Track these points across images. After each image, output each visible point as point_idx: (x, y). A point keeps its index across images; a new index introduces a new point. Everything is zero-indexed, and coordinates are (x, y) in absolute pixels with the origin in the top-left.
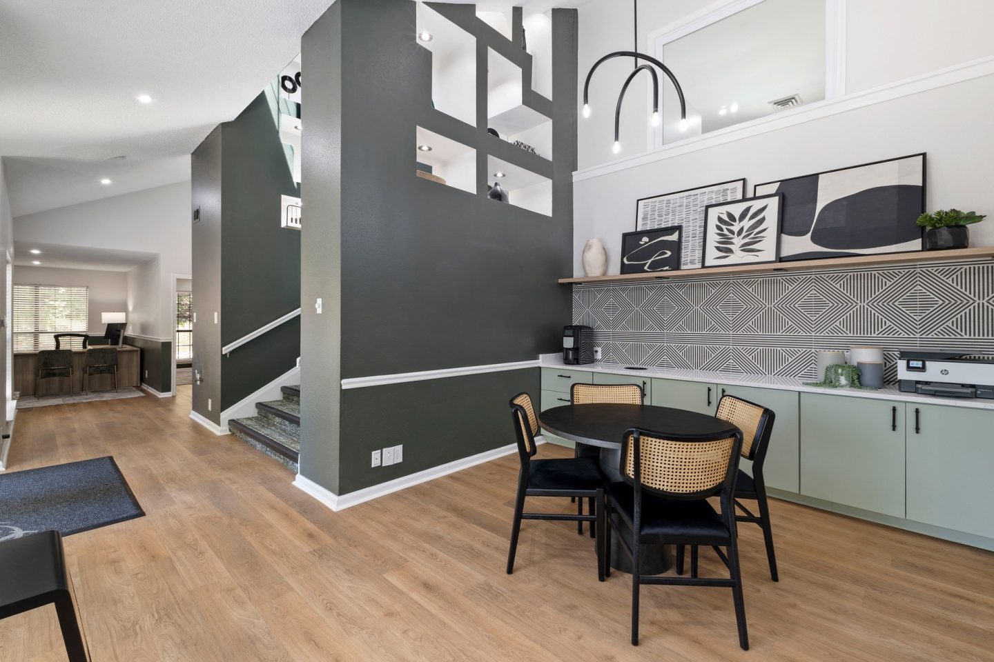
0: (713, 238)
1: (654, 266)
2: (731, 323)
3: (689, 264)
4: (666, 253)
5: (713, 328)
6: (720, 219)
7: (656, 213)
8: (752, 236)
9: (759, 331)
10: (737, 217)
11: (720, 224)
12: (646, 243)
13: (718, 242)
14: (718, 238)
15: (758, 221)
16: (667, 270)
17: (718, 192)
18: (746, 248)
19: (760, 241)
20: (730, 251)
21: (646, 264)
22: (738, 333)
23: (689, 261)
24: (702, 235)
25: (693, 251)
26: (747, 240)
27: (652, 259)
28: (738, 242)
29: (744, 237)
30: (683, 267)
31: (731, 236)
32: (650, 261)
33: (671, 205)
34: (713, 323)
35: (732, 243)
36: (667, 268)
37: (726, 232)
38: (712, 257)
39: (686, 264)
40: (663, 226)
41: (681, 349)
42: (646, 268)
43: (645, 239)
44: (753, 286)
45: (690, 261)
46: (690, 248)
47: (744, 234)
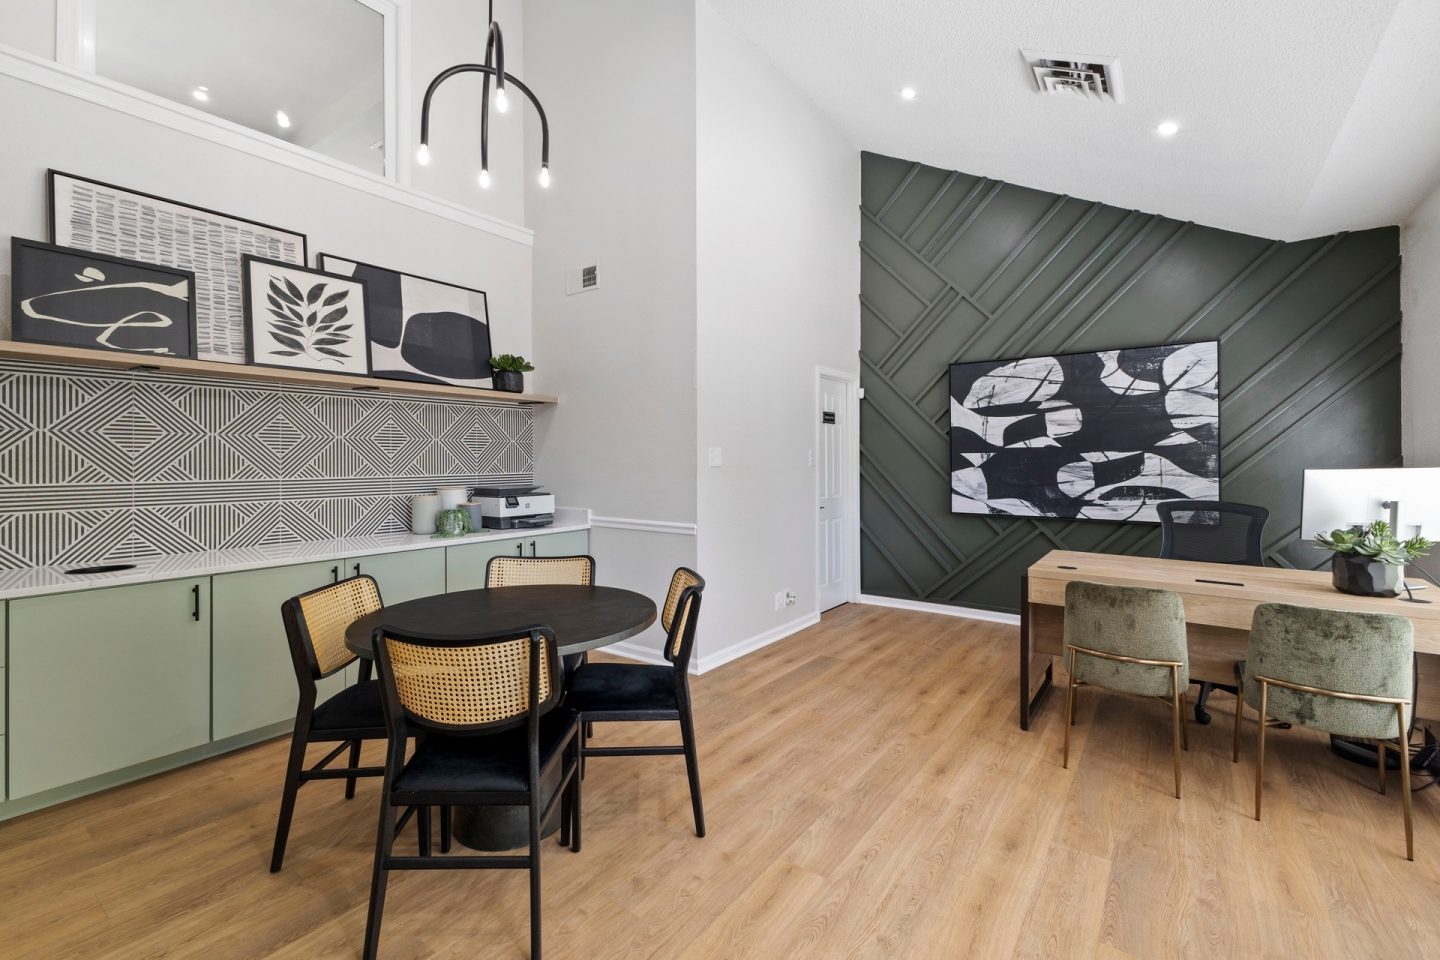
0: (264, 318)
1: (123, 340)
2: (281, 462)
3: (214, 352)
4: (160, 320)
5: (248, 472)
6: (273, 286)
7: (116, 223)
8: (331, 330)
9: (324, 474)
10: (305, 293)
11: (274, 296)
12: (96, 282)
13: (275, 326)
14: (274, 319)
15: (338, 311)
16: (163, 355)
17: (260, 237)
18: (324, 346)
19: (344, 341)
20: (299, 346)
21: (101, 331)
22: (293, 478)
23: (211, 345)
24: (240, 303)
25: (220, 328)
26: (323, 335)
27: (120, 323)
28: (309, 335)
29: (319, 330)
30: (201, 355)
31: (297, 321)
32: (113, 327)
33: (157, 223)
34: (247, 462)
35: (301, 335)
36: (165, 350)
37: (287, 312)
38: (266, 348)
39: (207, 350)
40: (139, 257)
41: (174, 515)
42: (102, 339)
43: (91, 273)
44: (316, 406)
45: (217, 343)
46: (212, 321)
47: (318, 324)
